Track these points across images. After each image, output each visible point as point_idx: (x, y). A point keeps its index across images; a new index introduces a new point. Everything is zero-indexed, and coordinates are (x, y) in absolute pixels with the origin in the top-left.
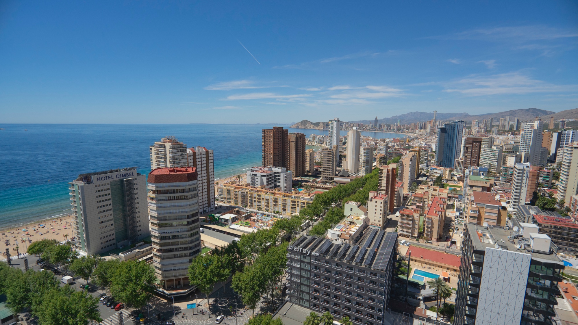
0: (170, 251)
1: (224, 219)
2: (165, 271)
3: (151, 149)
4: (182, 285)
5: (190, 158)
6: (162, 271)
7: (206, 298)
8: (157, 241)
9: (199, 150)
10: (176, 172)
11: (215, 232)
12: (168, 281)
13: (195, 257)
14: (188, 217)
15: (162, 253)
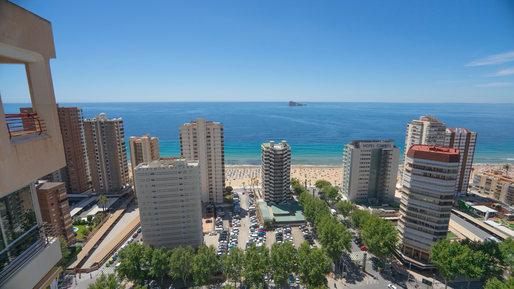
0: (415, 222)
1: (478, 210)
2: (406, 238)
3: (408, 126)
4: (420, 258)
5: (446, 138)
6: (404, 236)
7: (444, 283)
8: (405, 209)
9: (458, 131)
10: (436, 151)
11: (463, 220)
12: (407, 247)
13: (441, 239)
14: (441, 197)
15: (407, 221)
